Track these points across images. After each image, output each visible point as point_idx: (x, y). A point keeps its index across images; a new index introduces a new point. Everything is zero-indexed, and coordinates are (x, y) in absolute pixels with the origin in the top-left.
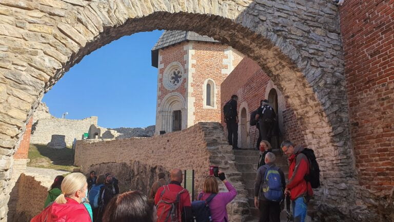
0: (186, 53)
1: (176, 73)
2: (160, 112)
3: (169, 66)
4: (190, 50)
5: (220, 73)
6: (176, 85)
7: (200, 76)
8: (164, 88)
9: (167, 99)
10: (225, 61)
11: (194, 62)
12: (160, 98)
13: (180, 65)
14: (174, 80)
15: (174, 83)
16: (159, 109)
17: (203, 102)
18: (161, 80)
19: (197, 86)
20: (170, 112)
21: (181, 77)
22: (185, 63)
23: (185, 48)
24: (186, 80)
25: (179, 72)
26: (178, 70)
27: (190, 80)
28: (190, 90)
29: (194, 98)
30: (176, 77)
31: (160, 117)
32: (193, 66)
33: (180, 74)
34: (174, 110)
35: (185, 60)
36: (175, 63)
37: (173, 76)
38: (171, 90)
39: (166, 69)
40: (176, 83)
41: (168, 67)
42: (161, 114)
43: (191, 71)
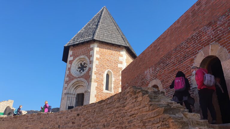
0: (92, 49)
1: (83, 64)
2: (65, 94)
3: (78, 58)
4: (95, 48)
5: (117, 67)
6: (81, 73)
7: (102, 67)
8: (71, 75)
9: (73, 84)
10: (121, 59)
11: (98, 56)
12: (67, 82)
13: (87, 58)
14: (80, 69)
15: (80, 71)
16: (65, 91)
17: (104, 87)
18: (69, 69)
19: (99, 74)
20: (74, 94)
21: (86, 67)
22: (90, 56)
23: (92, 46)
24: (90, 69)
25: (85, 64)
26: (85, 62)
27: (94, 69)
28: (94, 77)
29: (96, 83)
30: (82, 67)
31: (66, 98)
32: (97, 59)
33: (86, 65)
34: (78, 93)
35: (90, 54)
36: (82, 57)
37: (80, 66)
38: (77, 76)
39: (75, 61)
40: (82, 71)
41: (76, 59)
42: (66, 96)
43: (95, 63)
